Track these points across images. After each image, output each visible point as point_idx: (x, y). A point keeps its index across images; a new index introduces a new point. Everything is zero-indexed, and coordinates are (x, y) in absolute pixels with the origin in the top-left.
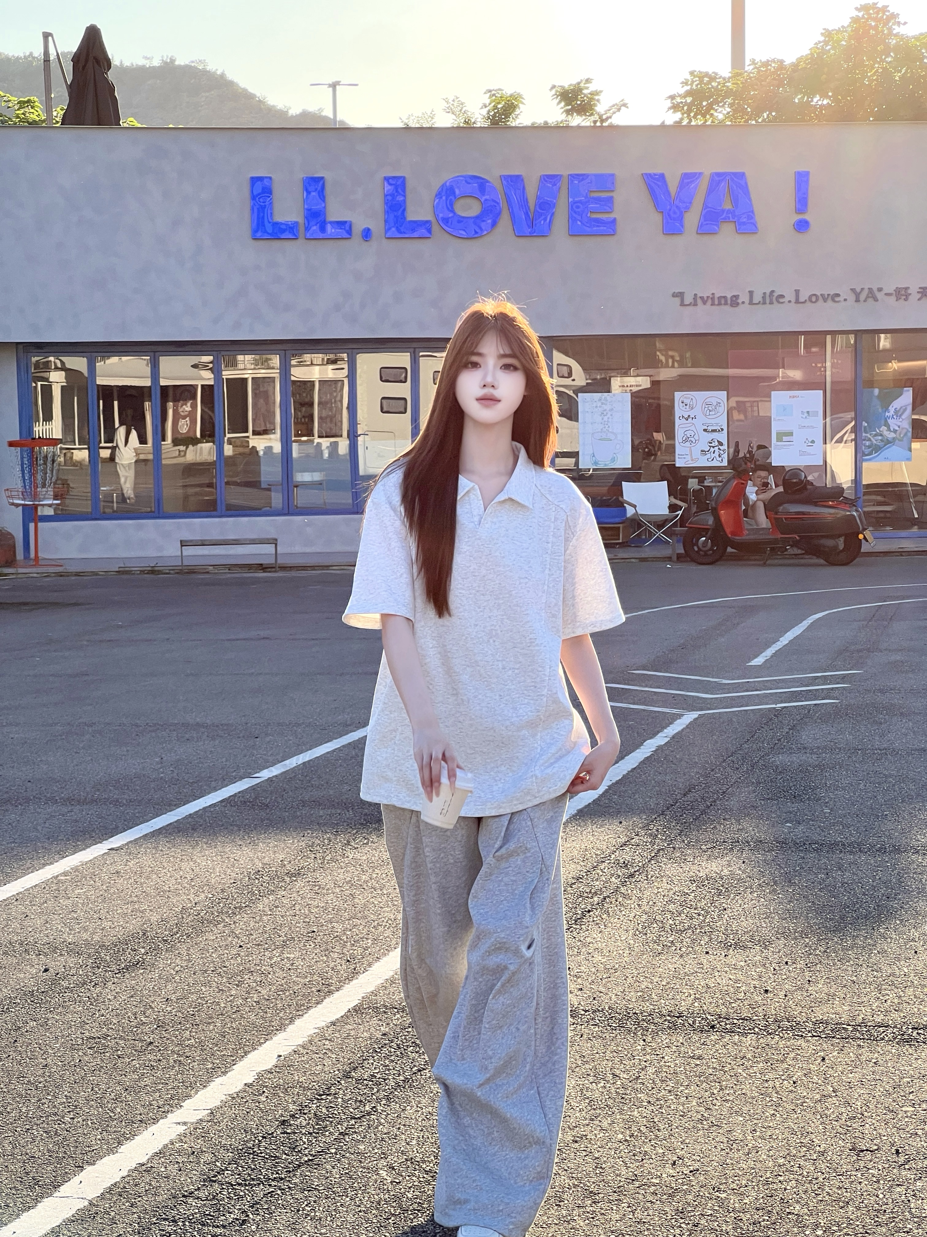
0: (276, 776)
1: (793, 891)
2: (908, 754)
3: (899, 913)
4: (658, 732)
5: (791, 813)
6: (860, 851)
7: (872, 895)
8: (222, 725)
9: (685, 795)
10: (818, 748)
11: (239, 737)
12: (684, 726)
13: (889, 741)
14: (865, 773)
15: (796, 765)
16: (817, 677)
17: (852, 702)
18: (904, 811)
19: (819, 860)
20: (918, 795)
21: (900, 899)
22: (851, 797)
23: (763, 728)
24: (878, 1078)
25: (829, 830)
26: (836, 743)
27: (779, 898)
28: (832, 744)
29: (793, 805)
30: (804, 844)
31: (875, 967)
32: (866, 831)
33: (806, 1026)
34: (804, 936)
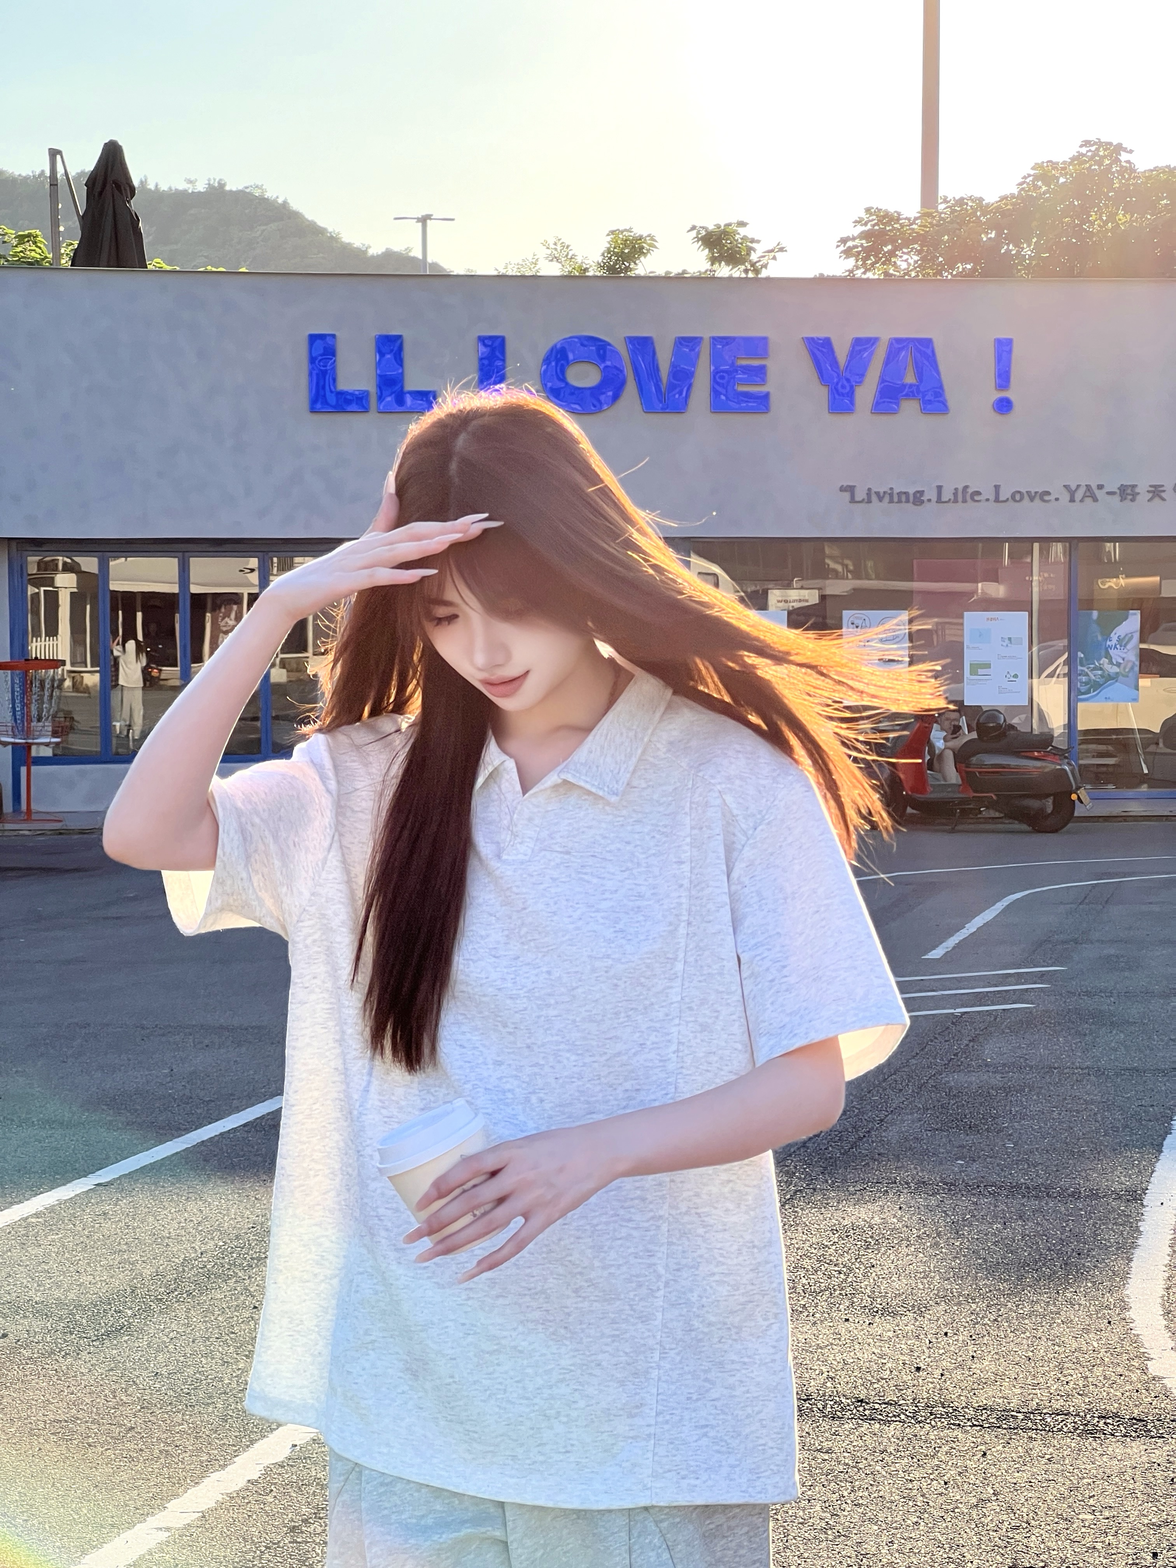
1: (961, 1244)
2: (1117, 1075)
3: (1091, 1273)
5: (964, 1147)
6: (1048, 1196)
7: (1059, 1250)
8: (252, 1028)
10: (1004, 1065)
13: (1093, 1057)
14: (1061, 1098)
15: (974, 1087)
16: (1012, 975)
17: (1051, 1007)
18: (1107, 1146)
19: (996, 1206)
20: (1126, 1126)
21: (1094, 1256)
22: (1040, 1127)
23: (936, 1038)
24: (1051, 1478)
25: (1011, 1169)
26: (1027, 1059)
27: (941, 1252)
28: (1022, 1060)
29: (968, 1138)
30: (978, 1186)
31: (1057, 1340)
32: (1057, 1171)
33: (965, 1412)
34: (970, 1300)
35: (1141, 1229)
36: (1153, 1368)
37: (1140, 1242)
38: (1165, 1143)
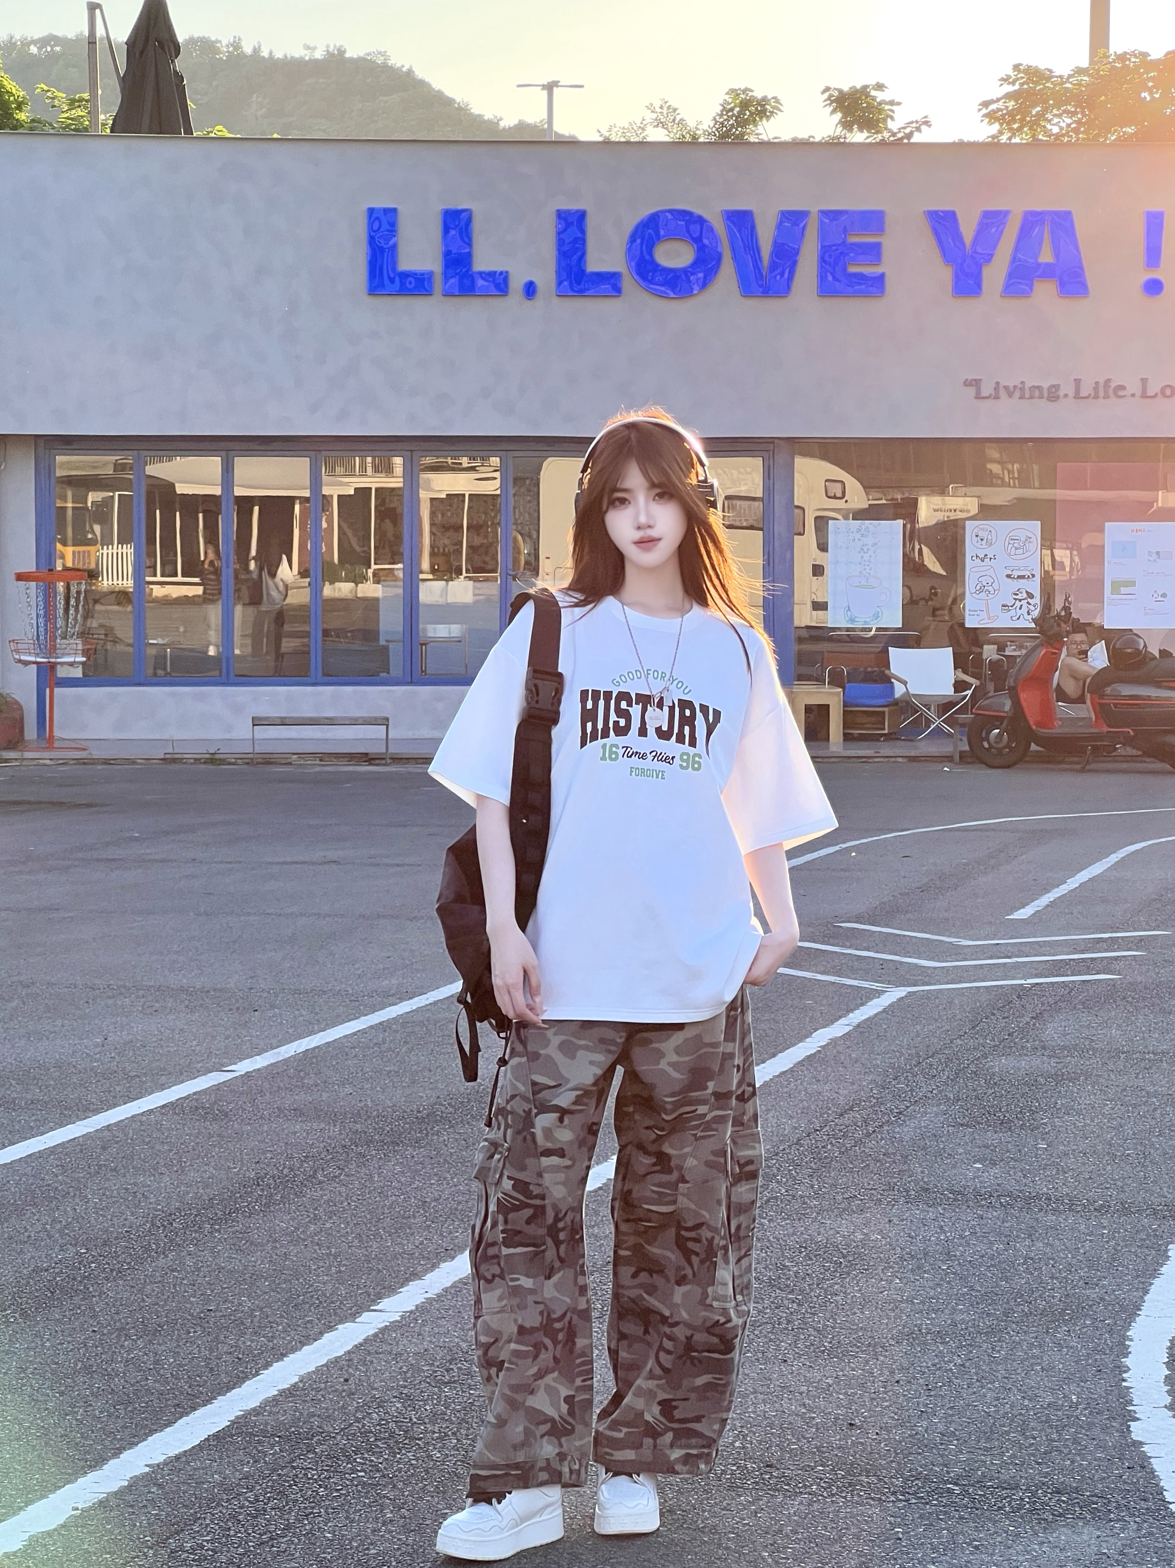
0: (259, 1070)
3: (1094, 1308)
4: (840, 1017)
5: (987, 1147)
6: (1070, 1210)
7: (1065, 1278)
8: (215, 990)
9: (841, 1115)
10: (1064, 1048)
11: (231, 1010)
12: (880, 1009)
14: (1119, 1090)
15: (1022, 1072)
16: (1101, 940)
17: (1139, 979)
19: (1003, 1222)
21: (1103, 1286)
22: (1085, 1125)
23: (993, 1014)
25: (1035, 1176)
26: (1093, 1041)
27: (922, 1278)
28: (1087, 1042)
29: (996, 1136)
30: (990, 1196)
31: (1030, 1393)
32: (1090, 1178)
33: (892, 1483)
34: (939, 1340)
35: (1170, 1254)
36: (1137, 1431)
37: (1164, 1270)
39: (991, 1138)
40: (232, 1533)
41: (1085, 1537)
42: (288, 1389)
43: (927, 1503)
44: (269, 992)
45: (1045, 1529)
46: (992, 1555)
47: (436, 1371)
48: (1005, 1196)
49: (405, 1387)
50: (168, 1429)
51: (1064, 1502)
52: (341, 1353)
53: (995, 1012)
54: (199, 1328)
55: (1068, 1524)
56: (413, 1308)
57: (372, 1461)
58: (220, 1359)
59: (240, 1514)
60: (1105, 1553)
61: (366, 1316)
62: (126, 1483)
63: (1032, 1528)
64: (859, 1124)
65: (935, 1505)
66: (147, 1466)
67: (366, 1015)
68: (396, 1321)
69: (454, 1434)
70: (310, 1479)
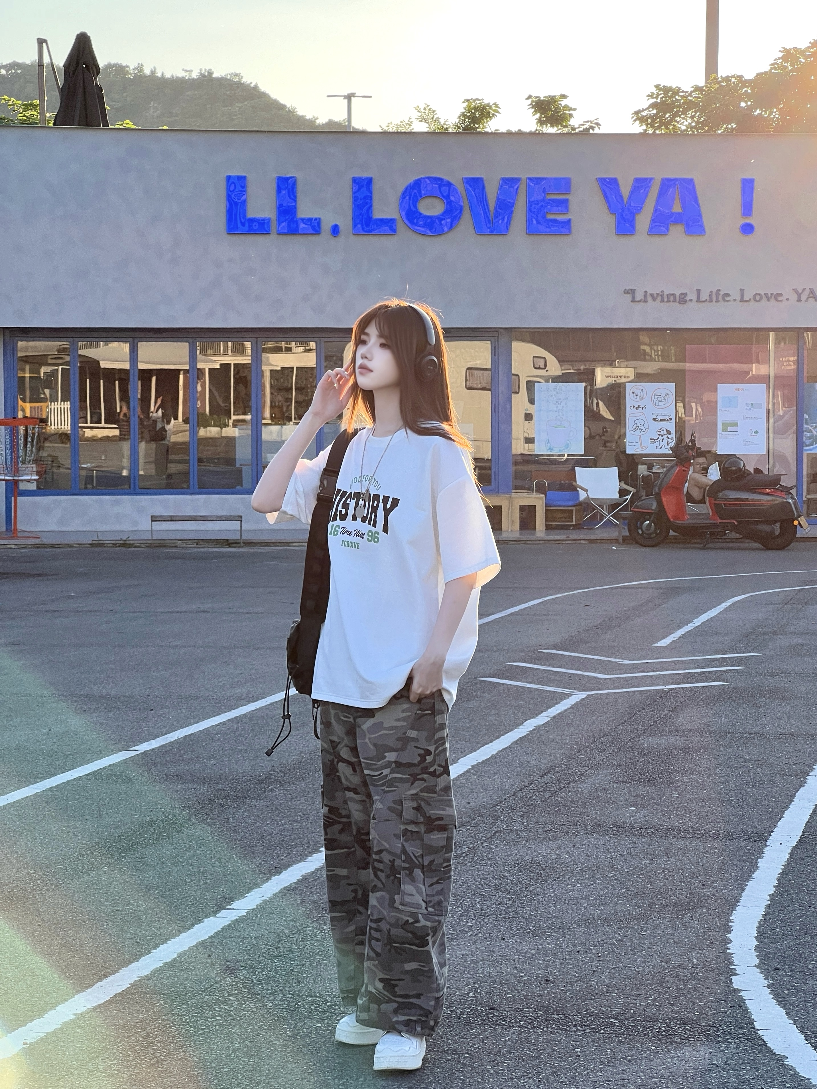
0: (153, 749)
2: (775, 739)
3: (709, 901)
4: (542, 712)
5: (639, 796)
6: (694, 837)
7: (689, 882)
8: (124, 697)
9: (542, 776)
10: (690, 730)
11: (135, 710)
12: (569, 706)
13: (761, 724)
14: (726, 757)
15: (662, 747)
16: (716, 659)
17: (740, 685)
18: (751, 796)
19: (649, 845)
20: (771, 780)
21: (715, 887)
22: (704, 781)
23: (644, 709)
24: (626, 1077)
25: (671, 815)
26: (709, 726)
27: (595, 883)
28: (705, 727)
29: (644, 789)
30: (641, 829)
31: (666, 958)
32: (707, 816)
33: (574, 1019)
34: (606, 924)
35: (758, 865)
36: (737, 982)
37: (754, 875)
38: (797, 794)
39: (642, 790)
40: (131, 1058)
41: (702, 1054)
42: (170, 962)
43: (597, 1032)
44: (161, 698)
45: (675, 1048)
46: (640, 1066)
47: (269, 949)
48: (651, 828)
49: (249, 959)
50: (88, 990)
51: (688, 1030)
52: (206, 937)
53: (645, 707)
54: (110, 923)
55: (690, 1045)
56: (255, 907)
57: (226, 1009)
58: (124, 943)
59: (136, 1046)
60: (715, 1064)
61: (223, 913)
62: (60, 1026)
63: (666, 1047)
64: (554, 782)
65: (602, 1033)
66: (74, 1014)
67: (226, 712)
68: (244, 916)
69: (281, 991)
70: (184, 1022)
